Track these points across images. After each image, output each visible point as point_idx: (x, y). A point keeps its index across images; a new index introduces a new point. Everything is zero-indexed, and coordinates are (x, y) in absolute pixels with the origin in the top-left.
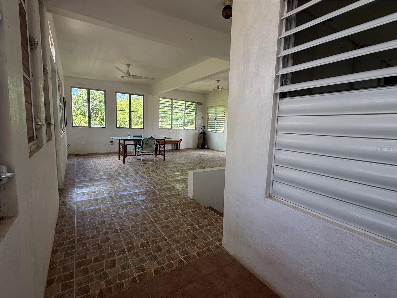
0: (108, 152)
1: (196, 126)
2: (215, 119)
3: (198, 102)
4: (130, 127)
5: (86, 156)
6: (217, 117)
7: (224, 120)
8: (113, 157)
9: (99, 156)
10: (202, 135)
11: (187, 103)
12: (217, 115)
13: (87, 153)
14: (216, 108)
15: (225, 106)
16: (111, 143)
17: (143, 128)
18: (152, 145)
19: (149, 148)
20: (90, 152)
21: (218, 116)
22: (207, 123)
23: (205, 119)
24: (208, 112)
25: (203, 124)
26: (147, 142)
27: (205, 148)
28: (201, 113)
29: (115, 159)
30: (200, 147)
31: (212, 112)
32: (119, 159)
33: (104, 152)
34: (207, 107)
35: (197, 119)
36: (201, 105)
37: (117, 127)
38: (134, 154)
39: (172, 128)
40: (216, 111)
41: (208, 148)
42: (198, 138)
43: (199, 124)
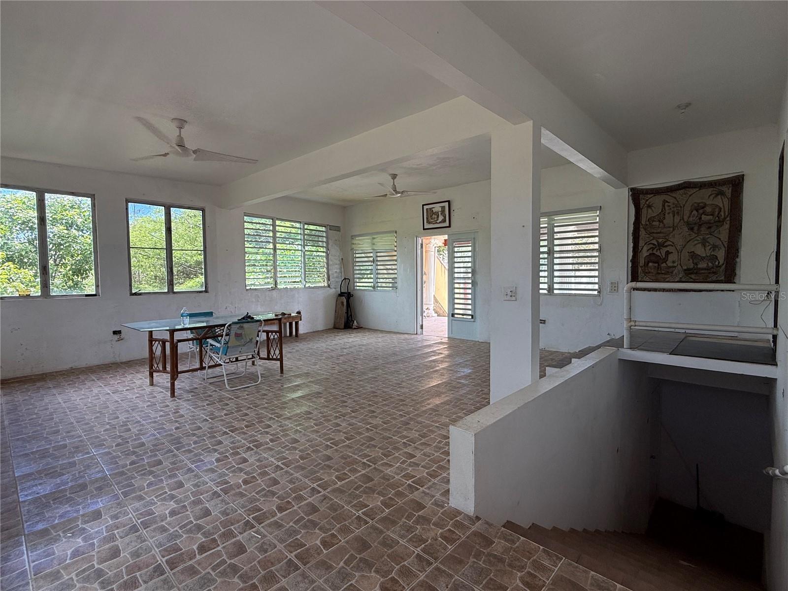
0: (108, 361)
1: (329, 279)
2: (373, 261)
3: (330, 226)
4: (171, 290)
5: (38, 384)
6: (377, 256)
7: (396, 263)
8: (129, 377)
9: (82, 377)
10: (344, 299)
11: (306, 226)
12: (377, 252)
13: (38, 371)
14: (374, 238)
15: (396, 232)
16: (116, 337)
17: (206, 291)
18: (252, 338)
19: (244, 345)
20: (48, 367)
21: (379, 254)
22: (354, 270)
23: (347, 262)
24: (354, 246)
25: (343, 274)
26: (239, 332)
27: (354, 327)
28: (338, 248)
29: (138, 382)
30: (342, 326)
31: (364, 245)
32: (152, 384)
33: (95, 362)
34: (352, 236)
35: (330, 263)
36: (338, 231)
37: (133, 292)
38: (197, 366)
39: (276, 287)
40: (374, 244)
41: (359, 328)
42: (335, 304)
43: (335, 275)
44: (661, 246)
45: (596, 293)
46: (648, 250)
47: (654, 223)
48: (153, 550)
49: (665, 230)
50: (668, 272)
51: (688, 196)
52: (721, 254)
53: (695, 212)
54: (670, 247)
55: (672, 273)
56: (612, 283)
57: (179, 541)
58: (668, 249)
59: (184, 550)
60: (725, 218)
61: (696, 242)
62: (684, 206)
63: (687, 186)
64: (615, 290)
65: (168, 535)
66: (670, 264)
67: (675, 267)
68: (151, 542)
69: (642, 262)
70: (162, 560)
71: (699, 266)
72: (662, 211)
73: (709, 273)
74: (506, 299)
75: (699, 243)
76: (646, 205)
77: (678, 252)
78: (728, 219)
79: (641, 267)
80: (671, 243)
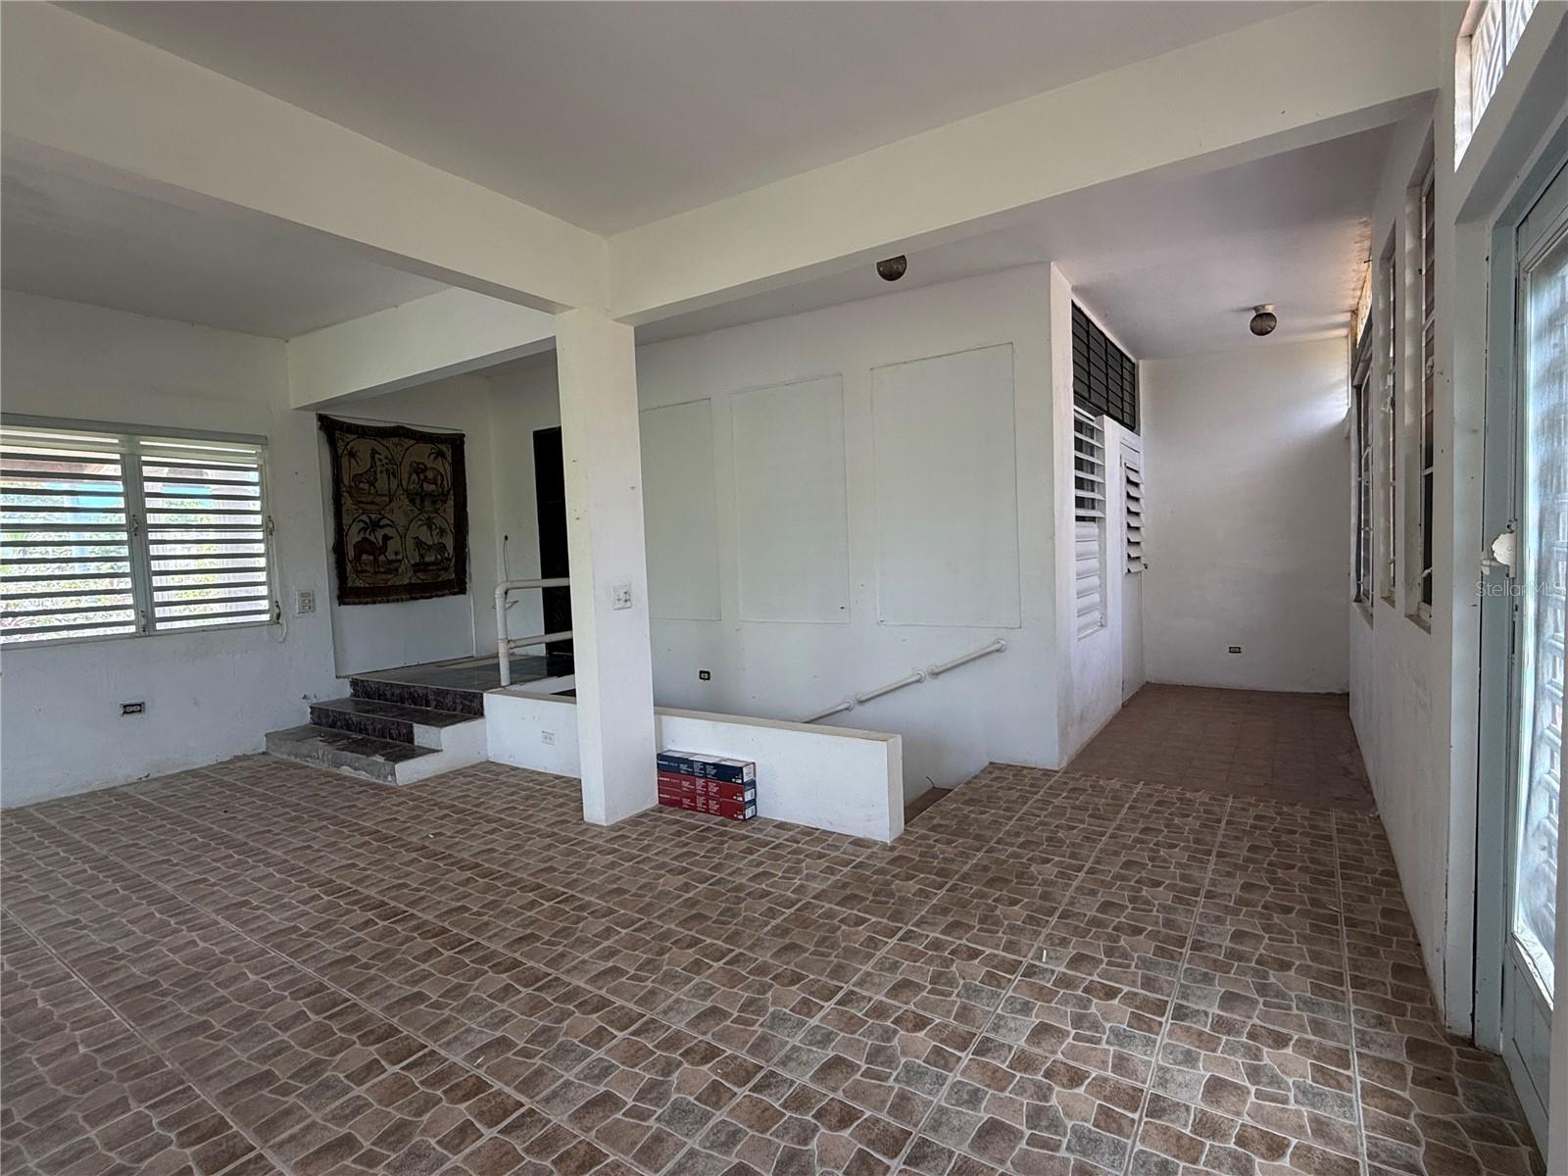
44: (375, 525)
45: (265, 617)
46: (359, 533)
47: (361, 485)
48: (1164, 1043)
49: (378, 499)
50: (390, 570)
51: (404, 449)
52: (449, 542)
53: (414, 476)
54: (390, 528)
55: (397, 570)
56: (303, 595)
57: (1122, 1026)
58: (386, 532)
59: (1130, 1010)
60: (448, 492)
61: (420, 523)
62: (401, 463)
63: (400, 432)
64: (310, 608)
65: (1125, 1047)
66: (392, 557)
67: (400, 561)
68: (1157, 1059)
69: (351, 553)
70: (1167, 1021)
71: (427, 559)
72: (372, 467)
73: (439, 570)
74: (618, 606)
75: (423, 525)
76: (346, 452)
77: (401, 537)
78: (452, 492)
79: (351, 562)
80: (389, 522)
